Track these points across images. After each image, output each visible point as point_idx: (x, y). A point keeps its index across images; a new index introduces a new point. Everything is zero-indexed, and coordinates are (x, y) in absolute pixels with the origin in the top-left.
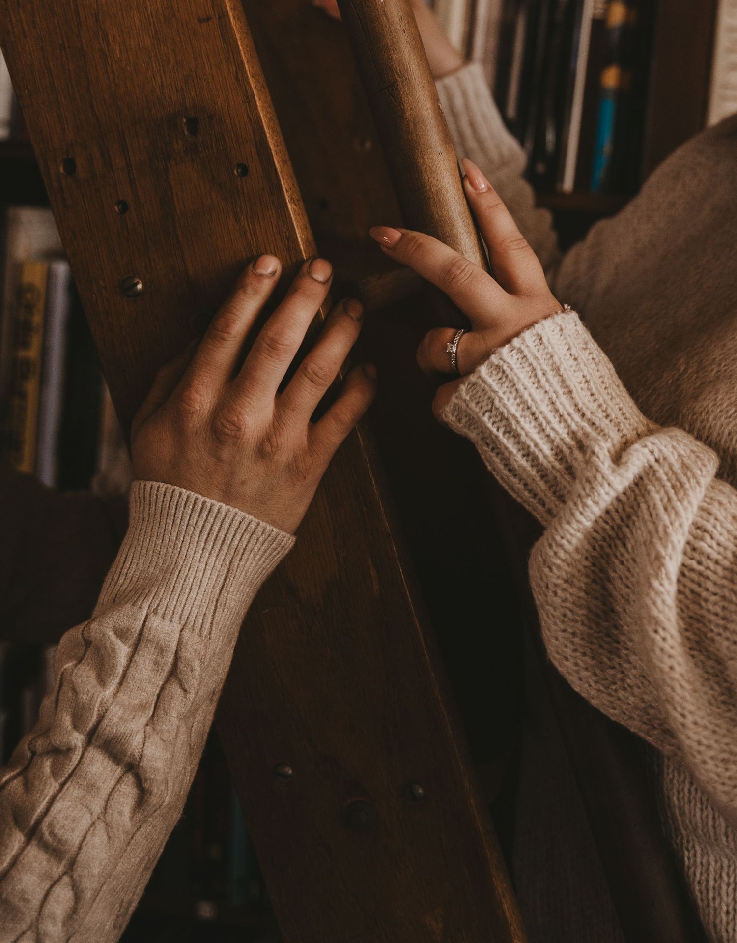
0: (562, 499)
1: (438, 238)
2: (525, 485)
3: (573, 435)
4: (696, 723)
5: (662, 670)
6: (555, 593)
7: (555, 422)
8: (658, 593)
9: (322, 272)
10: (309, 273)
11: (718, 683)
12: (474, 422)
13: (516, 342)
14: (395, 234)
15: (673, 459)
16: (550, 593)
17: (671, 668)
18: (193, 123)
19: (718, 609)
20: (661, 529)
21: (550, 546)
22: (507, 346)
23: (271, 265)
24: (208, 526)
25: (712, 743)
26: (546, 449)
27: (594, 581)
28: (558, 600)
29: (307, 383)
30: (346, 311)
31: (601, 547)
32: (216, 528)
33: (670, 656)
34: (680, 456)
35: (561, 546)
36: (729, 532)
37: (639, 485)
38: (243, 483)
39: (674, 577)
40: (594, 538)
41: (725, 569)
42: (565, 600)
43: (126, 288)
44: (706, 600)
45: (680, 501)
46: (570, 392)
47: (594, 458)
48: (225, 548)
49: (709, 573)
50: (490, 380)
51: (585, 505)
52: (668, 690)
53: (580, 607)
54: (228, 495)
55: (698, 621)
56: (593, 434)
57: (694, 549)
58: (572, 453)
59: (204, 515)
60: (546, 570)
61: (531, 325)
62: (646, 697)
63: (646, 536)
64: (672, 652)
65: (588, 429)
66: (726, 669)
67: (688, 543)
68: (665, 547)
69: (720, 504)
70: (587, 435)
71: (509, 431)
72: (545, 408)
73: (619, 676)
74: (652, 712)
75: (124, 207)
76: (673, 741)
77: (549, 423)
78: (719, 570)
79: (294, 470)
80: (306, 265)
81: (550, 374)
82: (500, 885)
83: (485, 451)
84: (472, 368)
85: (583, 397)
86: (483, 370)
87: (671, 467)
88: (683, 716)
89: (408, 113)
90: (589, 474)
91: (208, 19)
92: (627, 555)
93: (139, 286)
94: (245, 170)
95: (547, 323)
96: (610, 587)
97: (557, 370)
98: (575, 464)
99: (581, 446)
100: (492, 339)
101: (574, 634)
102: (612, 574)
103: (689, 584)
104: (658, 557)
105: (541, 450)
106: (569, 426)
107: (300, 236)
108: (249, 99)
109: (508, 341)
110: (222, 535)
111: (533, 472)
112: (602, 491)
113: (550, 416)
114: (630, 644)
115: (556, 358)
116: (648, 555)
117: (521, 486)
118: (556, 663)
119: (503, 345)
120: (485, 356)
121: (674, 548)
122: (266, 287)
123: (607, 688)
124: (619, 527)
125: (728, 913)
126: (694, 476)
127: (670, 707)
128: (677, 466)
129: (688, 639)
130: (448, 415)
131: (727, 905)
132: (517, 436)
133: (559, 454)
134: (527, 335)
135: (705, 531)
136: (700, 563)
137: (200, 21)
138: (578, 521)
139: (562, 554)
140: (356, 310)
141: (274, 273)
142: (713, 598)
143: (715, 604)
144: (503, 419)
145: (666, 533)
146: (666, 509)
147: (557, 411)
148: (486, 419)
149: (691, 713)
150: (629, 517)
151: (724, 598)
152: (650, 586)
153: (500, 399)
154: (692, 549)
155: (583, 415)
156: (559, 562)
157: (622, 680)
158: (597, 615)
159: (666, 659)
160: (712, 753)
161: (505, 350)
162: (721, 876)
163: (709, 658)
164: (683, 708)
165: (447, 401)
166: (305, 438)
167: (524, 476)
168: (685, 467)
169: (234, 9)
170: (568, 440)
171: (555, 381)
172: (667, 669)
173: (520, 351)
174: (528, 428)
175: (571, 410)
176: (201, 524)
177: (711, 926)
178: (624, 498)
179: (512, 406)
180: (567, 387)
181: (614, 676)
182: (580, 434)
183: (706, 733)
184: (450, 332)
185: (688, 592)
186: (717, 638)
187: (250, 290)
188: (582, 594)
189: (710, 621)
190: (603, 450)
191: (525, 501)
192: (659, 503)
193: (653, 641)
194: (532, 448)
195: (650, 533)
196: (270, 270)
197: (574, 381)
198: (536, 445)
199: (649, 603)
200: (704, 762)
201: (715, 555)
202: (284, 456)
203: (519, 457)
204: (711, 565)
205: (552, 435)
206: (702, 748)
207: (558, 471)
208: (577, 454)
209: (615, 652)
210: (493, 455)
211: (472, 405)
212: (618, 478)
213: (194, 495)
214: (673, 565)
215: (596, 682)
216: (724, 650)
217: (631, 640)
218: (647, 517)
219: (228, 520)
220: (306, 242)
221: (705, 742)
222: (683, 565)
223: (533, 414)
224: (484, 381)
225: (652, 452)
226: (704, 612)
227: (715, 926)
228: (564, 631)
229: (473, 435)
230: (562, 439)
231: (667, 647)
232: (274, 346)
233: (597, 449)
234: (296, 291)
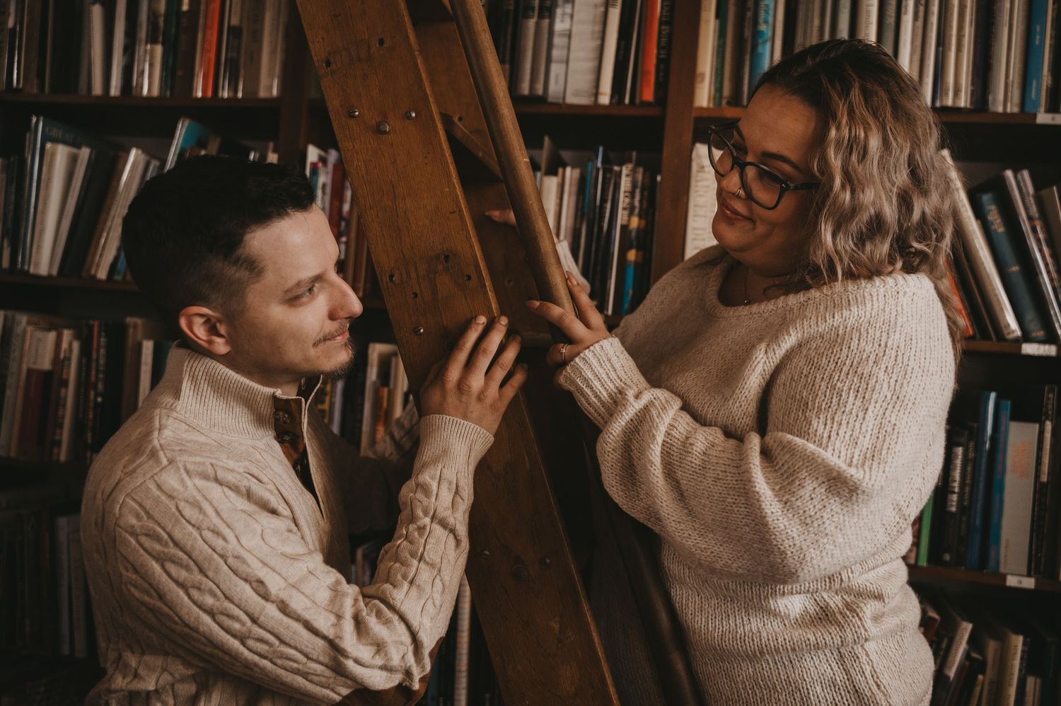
0: (611, 415)
1: (556, 304)
2: (595, 411)
3: (617, 388)
4: (667, 506)
5: (653, 483)
6: (608, 455)
7: (609, 383)
8: (653, 450)
9: (504, 321)
10: (499, 321)
11: (677, 492)
12: (573, 382)
13: (592, 348)
14: (537, 303)
15: (662, 398)
16: (606, 456)
17: (657, 482)
18: (447, 257)
19: (678, 459)
20: (655, 424)
21: (607, 434)
22: (587, 350)
23: (482, 320)
24: (459, 431)
25: (674, 515)
26: (604, 394)
27: (625, 452)
28: (609, 458)
29: (499, 368)
30: (514, 339)
31: (629, 436)
32: (463, 432)
33: (657, 477)
34: (665, 397)
35: (611, 433)
36: (684, 428)
37: (646, 409)
38: (472, 412)
39: (660, 444)
40: (625, 432)
41: (682, 442)
42: (613, 459)
43: (416, 331)
44: (673, 455)
45: (664, 414)
46: (615, 370)
47: (626, 396)
48: (468, 440)
49: (674, 444)
50: (580, 364)
51: (622, 415)
52: (656, 491)
53: (619, 462)
54: (465, 417)
55: (669, 465)
56: (626, 387)
57: (669, 434)
58: (616, 395)
59: (458, 425)
60: (605, 445)
61: (598, 342)
62: (648, 503)
63: (648, 428)
64: (658, 475)
65: (623, 385)
66: (680, 484)
67: (666, 432)
68: (657, 432)
69: (682, 417)
70: (623, 388)
71: (589, 386)
72: (604, 376)
73: (636, 494)
74: (651, 509)
75: (416, 295)
76: (661, 523)
77: (606, 382)
78: (679, 443)
79: (493, 407)
80: (497, 319)
81: (606, 362)
82: (586, 607)
83: (578, 396)
84: (572, 359)
85: (621, 374)
86: (577, 360)
87: (661, 401)
88: (661, 502)
89: (543, 250)
90: (624, 403)
91: (454, 212)
92: (640, 438)
93: (422, 330)
94: (469, 278)
95: (605, 341)
96: (632, 453)
97: (609, 360)
98: (618, 400)
99: (621, 392)
100: (580, 348)
101: (616, 475)
102: (633, 447)
103: (666, 449)
104: (654, 436)
105: (602, 394)
106: (615, 384)
107: (494, 306)
108: (472, 246)
109: (588, 348)
110: (466, 435)
111: (599, 404)
112: (630, 409)
113: (606, 380)
114: (641, 479)
115: (609, 356)
116: (649, 435)
117: (593, 411)
118: (608, 490)
119: (585, 349)
120: (578, 354)
121: (660, 432)
122: (480, 328)
123: (631, 500)
124: (637, 426)
125: (692, 614)
126: (671, 405)
127: (656, 499)
128: (663, 401)
129: (665, 473)
130: (562, 380)
131: (692, 611)
132: (592, 388)
133: (610, 395)
134: (597, 346)
135: (674, 427)
136: (671, 440)
137: (451, 213)
138: (619, 422)
139: (611, 437)
140: (519, 339)
141: (483, 323)
142: (676, 454)
143: (677, 456)
144: (586, 380)
145: (657, 426)
146: (658, 417)
147: (609, 378)
148: (578, 380)
149: (665, 501)
150: (641, 422)
151: (681, 454)
152: (650, 447)
153: (585, 372)
154: (668, 434)
155: (621, 380)
156: (610, 441)
157: (638, 496)
158: (626, 467)
159: (655, 478)
160: (673, 519)
161: (587, 351)
162: (688, 599)
163: (673, 481)
164: (662, 499)
165: (561, 373)
166: (498, 395)
167: (595, 406)
168: (667, 401)
169: (465, 207)
170: (614, 390)
171: (608, 365)
172: (655, 482)
173: (593, 352)
174: (597, 384)
175: (616, 378)
176: (456, 430)
177: (684, 622)
178: (639, 414)
179: (589, 375)
180: (614, 368)
181: (634, 495)
182: (620, 388)
183: (671, 510)
184: (562, 345)
185: (665, 453)
186: (677, 471)
187: (473, 329)
188: (620, 457)
189: (674, 464)
190: (630, 394)
191: (595, 419)
192: (655, 415)
193: (650, 470)
194: (598, 393)
195: (650, 427)
196: (482, 322)
197: (617, 366)
198: (600, 392)
199: (649, 455)
200: (671, 523)
201: (677, 437)
202: (489, 401)
203: (592, 397)
204: (676, 440)
205: (607, 387)
206: (670, 517)
207: (610, 403)
208: (620, 396)
209: (634, 484)
210: (581, 397)
211: (572, 375)
212: (637, 404)
213: (452, 418)
214: (660, 439)
215: (626, 497)
216: (679, 476)
217: (641, 478)
218: (649, 420)
219: (468, 428)
220: (496, 309)
221: (671, 514)
222: (664, 441)
223: (599, 379)
224: (578, 364)
225: (653, 395)
226: (671, 460)
227: (686, 621)
228: (612, 473)
229: (572, 389)
230: (612, 390)
231: (656, 473)
232: (485, 351)
233: (627, 393)
234: (493, 329)
